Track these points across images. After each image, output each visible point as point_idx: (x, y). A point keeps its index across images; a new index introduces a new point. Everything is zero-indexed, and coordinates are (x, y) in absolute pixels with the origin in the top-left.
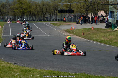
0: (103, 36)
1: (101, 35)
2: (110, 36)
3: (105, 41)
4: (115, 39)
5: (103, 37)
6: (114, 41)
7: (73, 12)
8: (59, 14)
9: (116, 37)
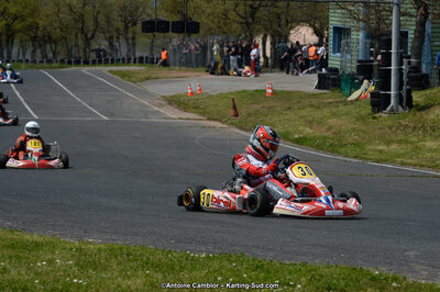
0: (310, 119)
1: (301, 117)
2: (333, 122)
3: (314, 139)
4: (354, 129)
5: (310, 123)
6: (350, 140)
7: (198, 32)
8: (143, 40)
9: (358, 125)
